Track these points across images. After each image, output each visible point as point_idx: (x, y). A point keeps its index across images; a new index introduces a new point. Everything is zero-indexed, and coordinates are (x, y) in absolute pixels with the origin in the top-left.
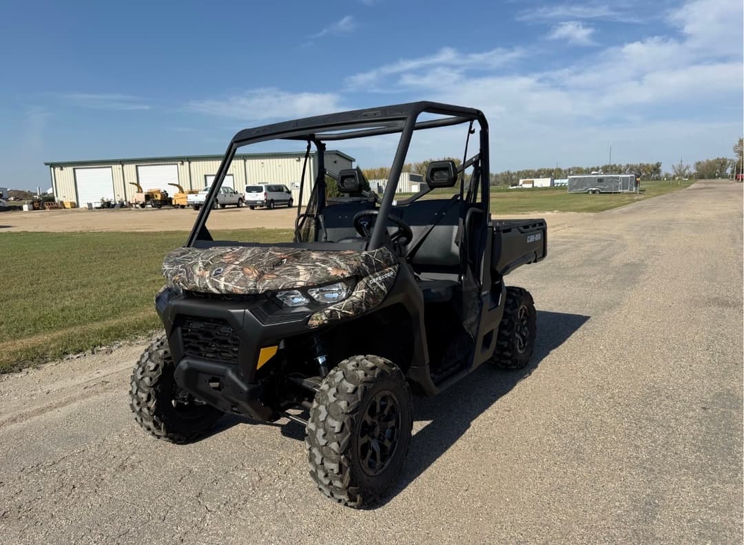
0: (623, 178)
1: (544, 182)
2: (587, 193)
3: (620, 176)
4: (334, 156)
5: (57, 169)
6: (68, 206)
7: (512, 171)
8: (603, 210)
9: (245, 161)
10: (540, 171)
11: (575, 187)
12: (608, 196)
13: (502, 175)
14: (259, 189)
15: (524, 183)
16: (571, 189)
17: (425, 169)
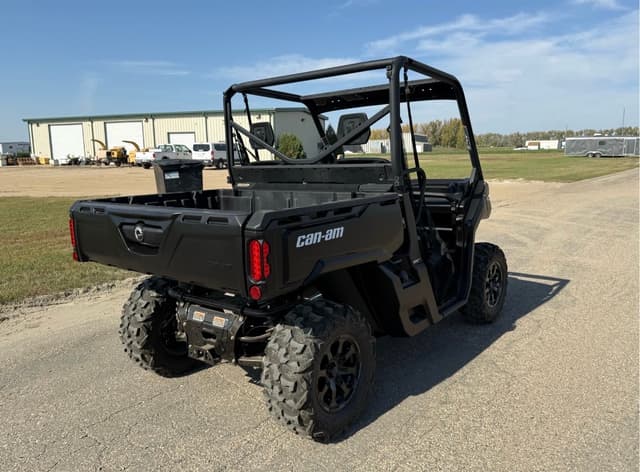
0: (628, 141)
1: (553, 144)
2: (587, 156)
3: (625, 138)
4: (302, 114)
5: (34, 126)
6: (43, 162)
7: (522, 132)
8: (581, 179)
9: (206, 118)
10: (550, 132)
11: (573, 150)
12: (608, 160)
13: (512, 136)
14: (205, 148)
15: (530, 144)
16: (568, 152)
17: (431, 129)
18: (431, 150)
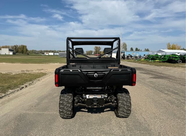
1: (52, 54)
2: (64, 57)
7: (42, 50)
10: (50, 51)
13: (39, 51)
15: (46, 54)
16: (60, 56)
17: (14, 47)
18: (15, 54)
